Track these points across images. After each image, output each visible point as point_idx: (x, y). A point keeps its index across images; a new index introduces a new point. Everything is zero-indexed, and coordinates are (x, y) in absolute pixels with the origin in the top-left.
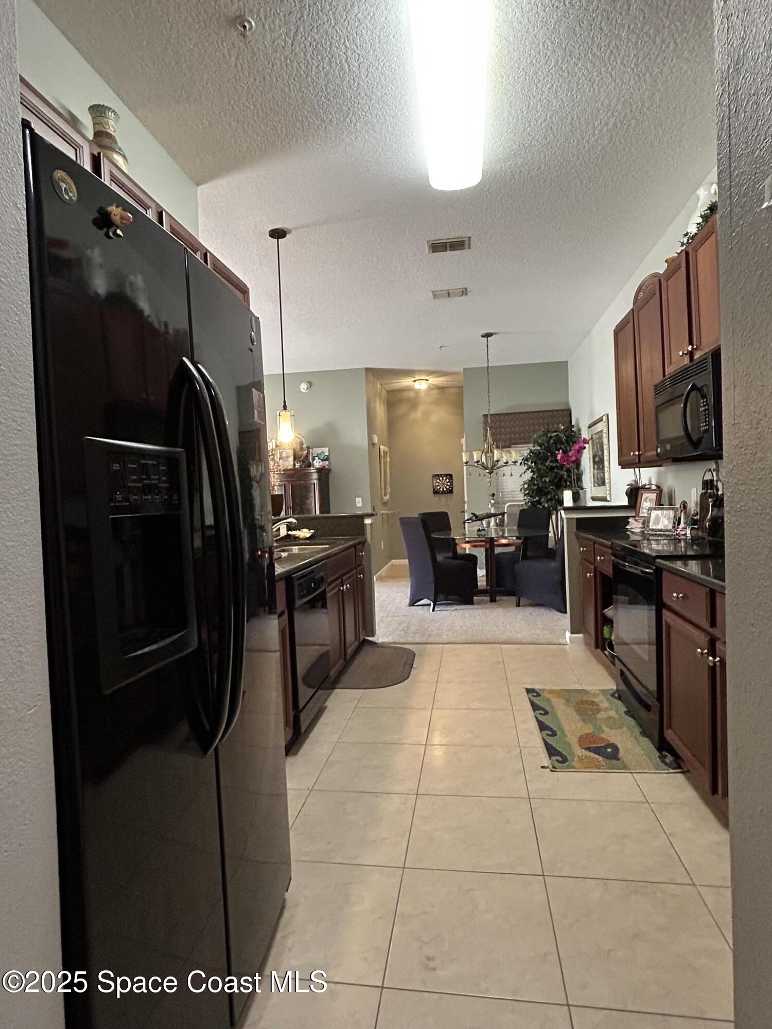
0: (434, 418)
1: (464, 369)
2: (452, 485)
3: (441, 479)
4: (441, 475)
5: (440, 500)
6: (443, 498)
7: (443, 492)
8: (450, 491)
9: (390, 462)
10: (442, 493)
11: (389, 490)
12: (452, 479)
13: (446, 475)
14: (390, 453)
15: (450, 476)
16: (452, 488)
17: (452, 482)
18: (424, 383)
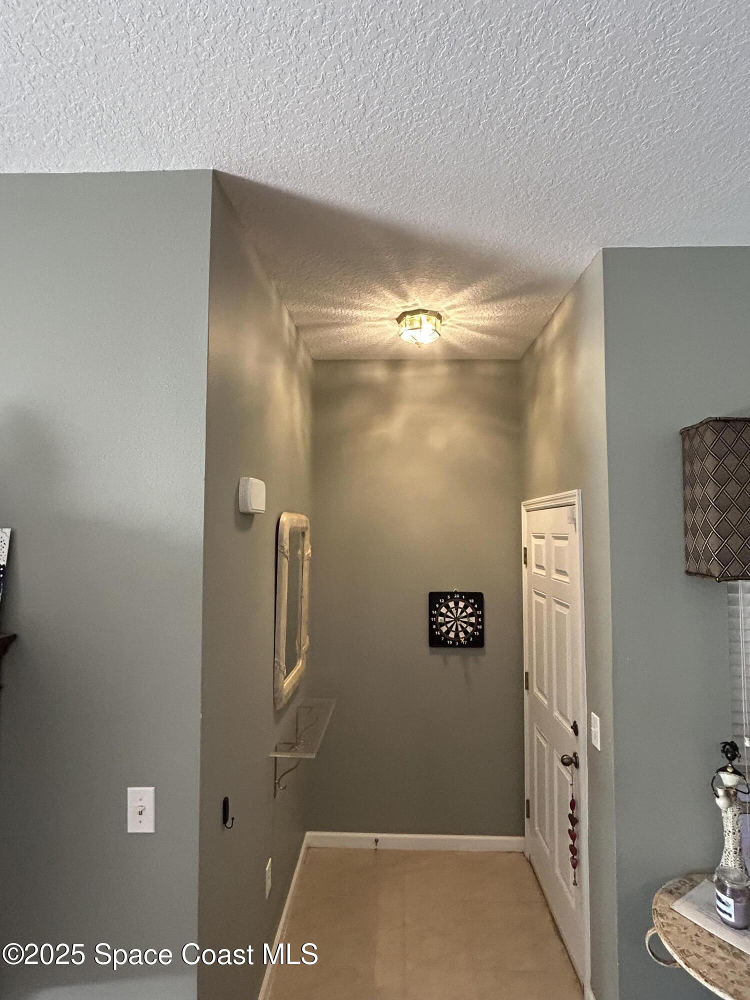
0: (437, 440)
1: (609, 255)
2: (482, 623)
3: (452, 604)
4: (452, 594)
5: (446, 663)
6: (454, 658)
7: (457, 644)
8: (477, 641)
9: (312, 560)
10: (453, 645)
11: (305, 642)
12: (481, 607)
13: (467, 596)
14: (311, 532)
15: (476, 599)
16: (482, 632)
17: (482, 616)
18: (428, 324)
